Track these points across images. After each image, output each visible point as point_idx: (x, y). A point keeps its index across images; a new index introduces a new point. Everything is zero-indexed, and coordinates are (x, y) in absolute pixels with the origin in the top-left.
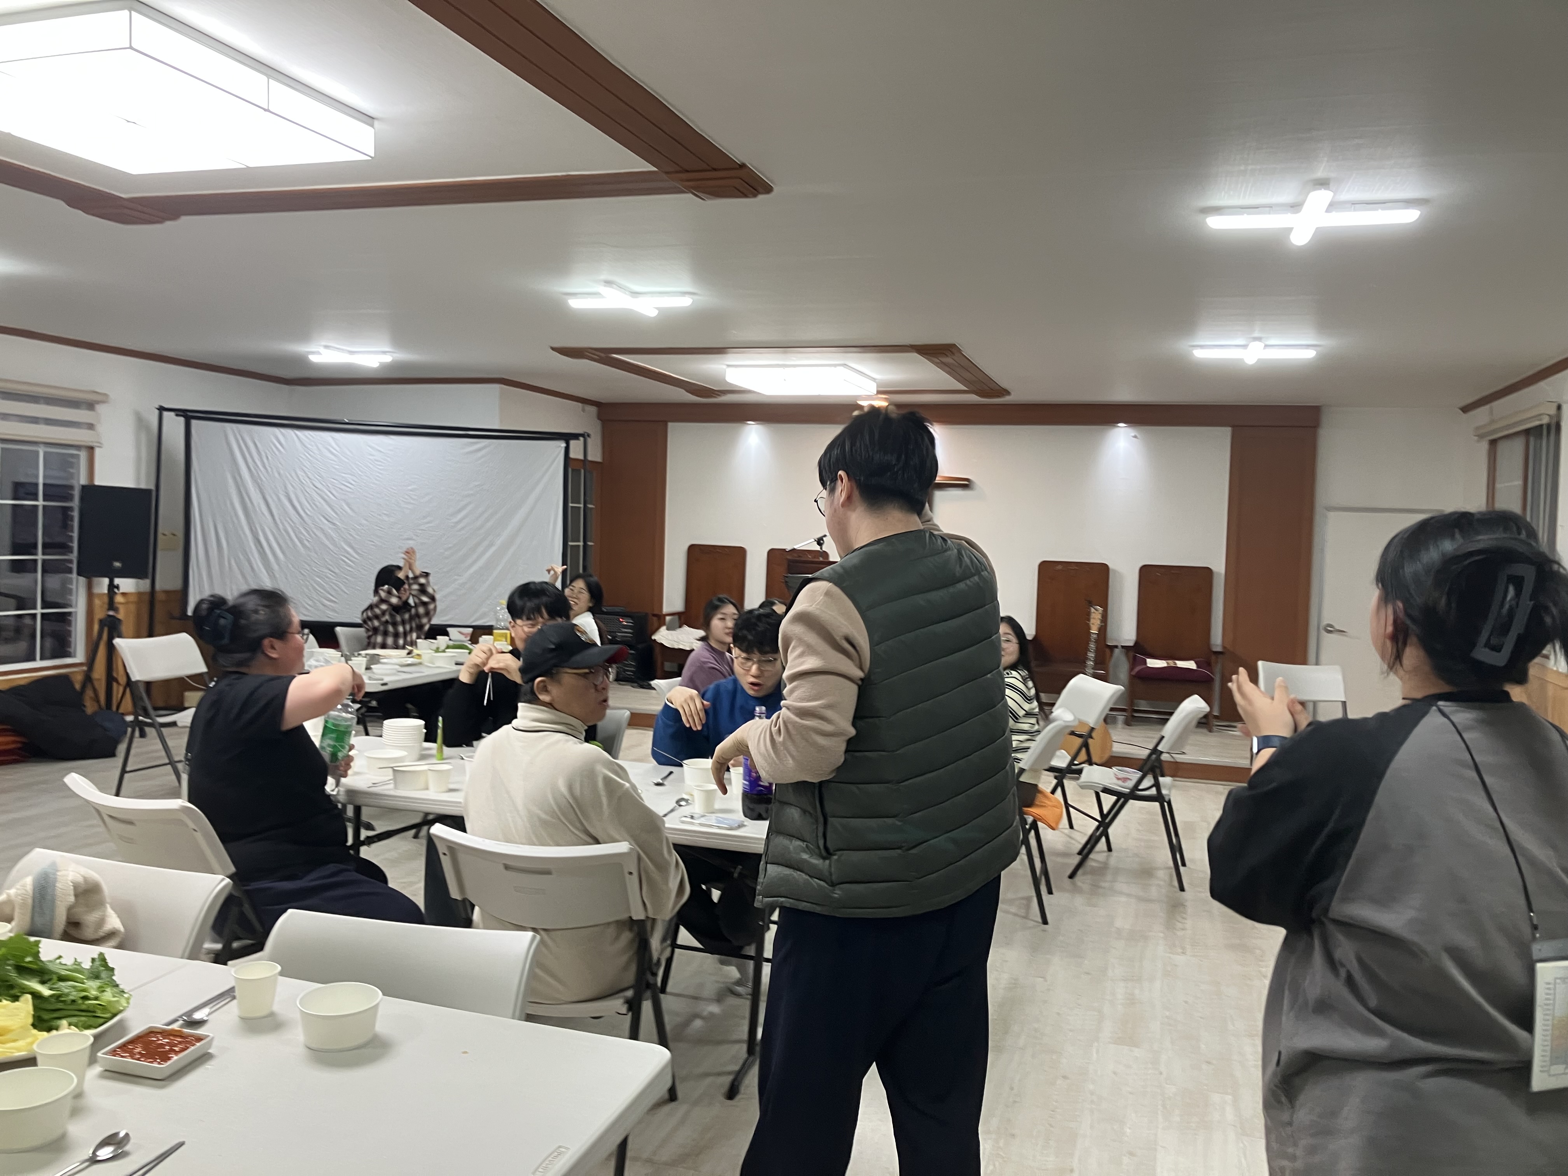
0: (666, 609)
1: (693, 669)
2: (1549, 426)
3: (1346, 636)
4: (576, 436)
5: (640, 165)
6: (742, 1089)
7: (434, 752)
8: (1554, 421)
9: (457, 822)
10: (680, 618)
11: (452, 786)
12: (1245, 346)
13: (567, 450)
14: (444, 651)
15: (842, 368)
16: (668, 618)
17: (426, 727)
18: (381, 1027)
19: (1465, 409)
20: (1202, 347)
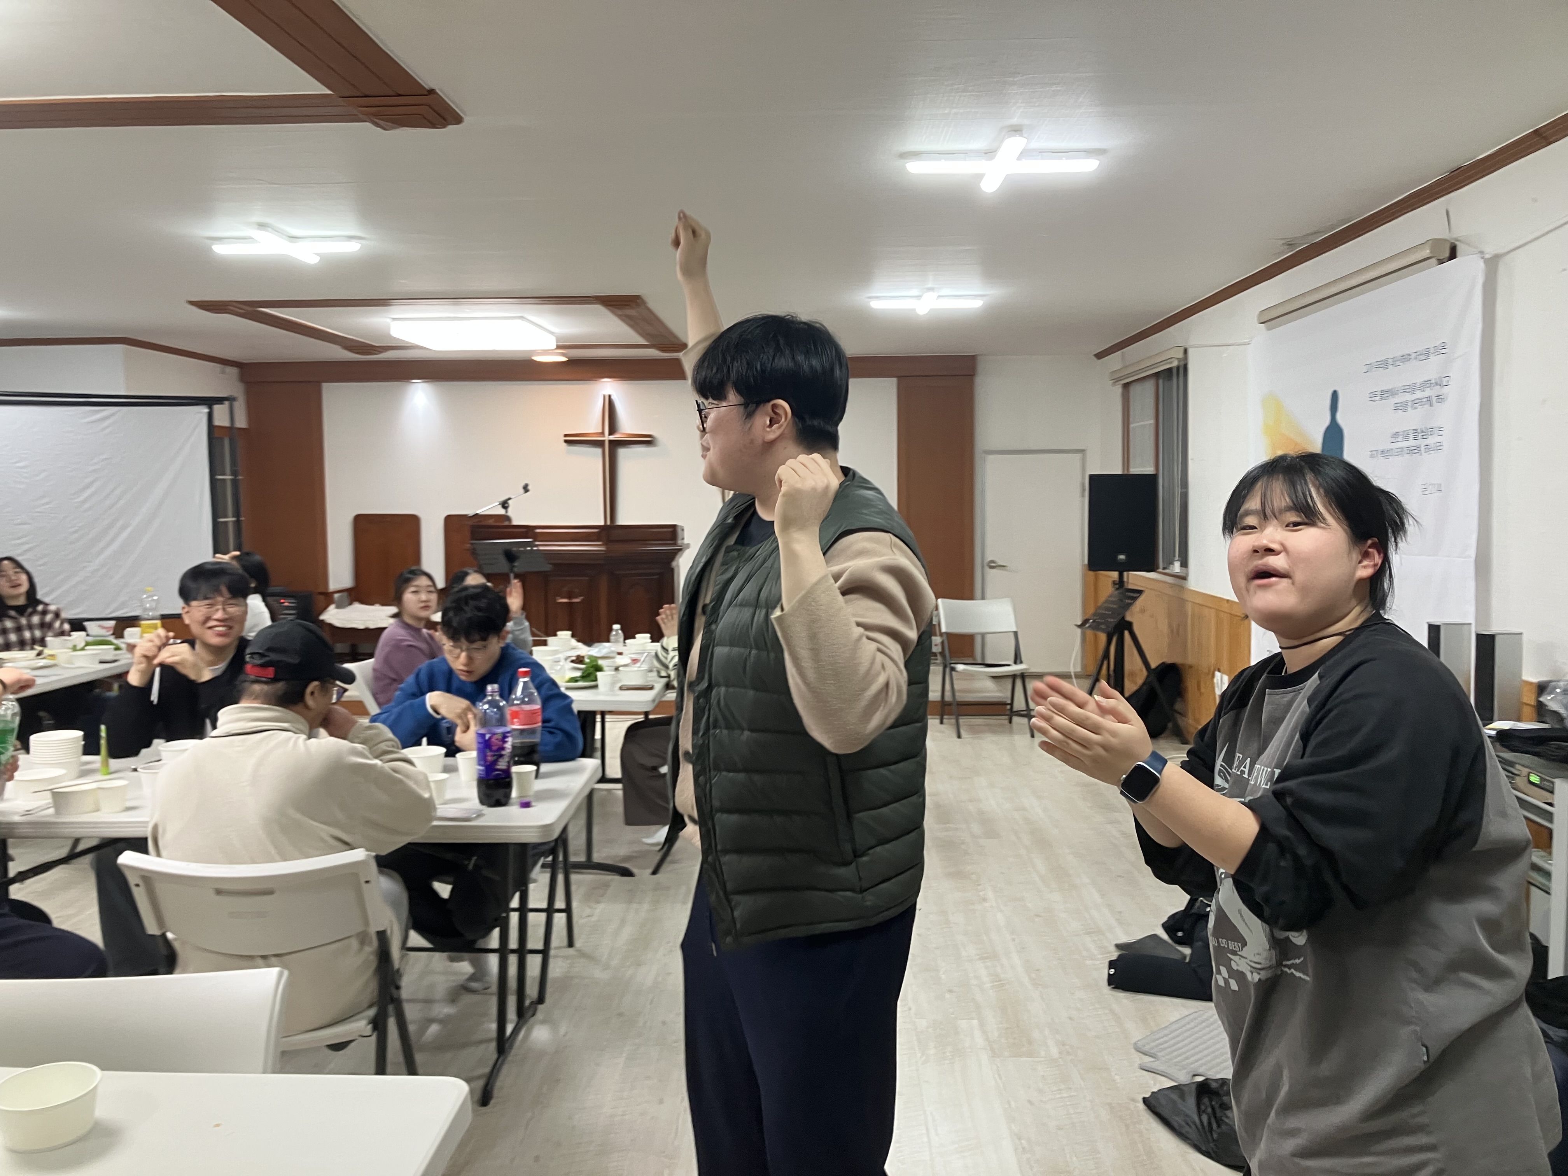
0: (333, 586)
1: (387, 649)
2: (1178, 368)
3: (1005, 570)
4: (220, 400)
5: (314, 87)
6: (496, 1093)
7: (98, 765)
8: (1182, 363)
9: (139, 845)
10: (350, 595)
11: (129, 804)
12: (918, 297)
13: (210, 416)
14: (83, 649)
15: (520, 321)
16: (336, 596)
17: (85, 738)
18: (102, 1111)
19: (1100, 356)
20: (877, 298)
